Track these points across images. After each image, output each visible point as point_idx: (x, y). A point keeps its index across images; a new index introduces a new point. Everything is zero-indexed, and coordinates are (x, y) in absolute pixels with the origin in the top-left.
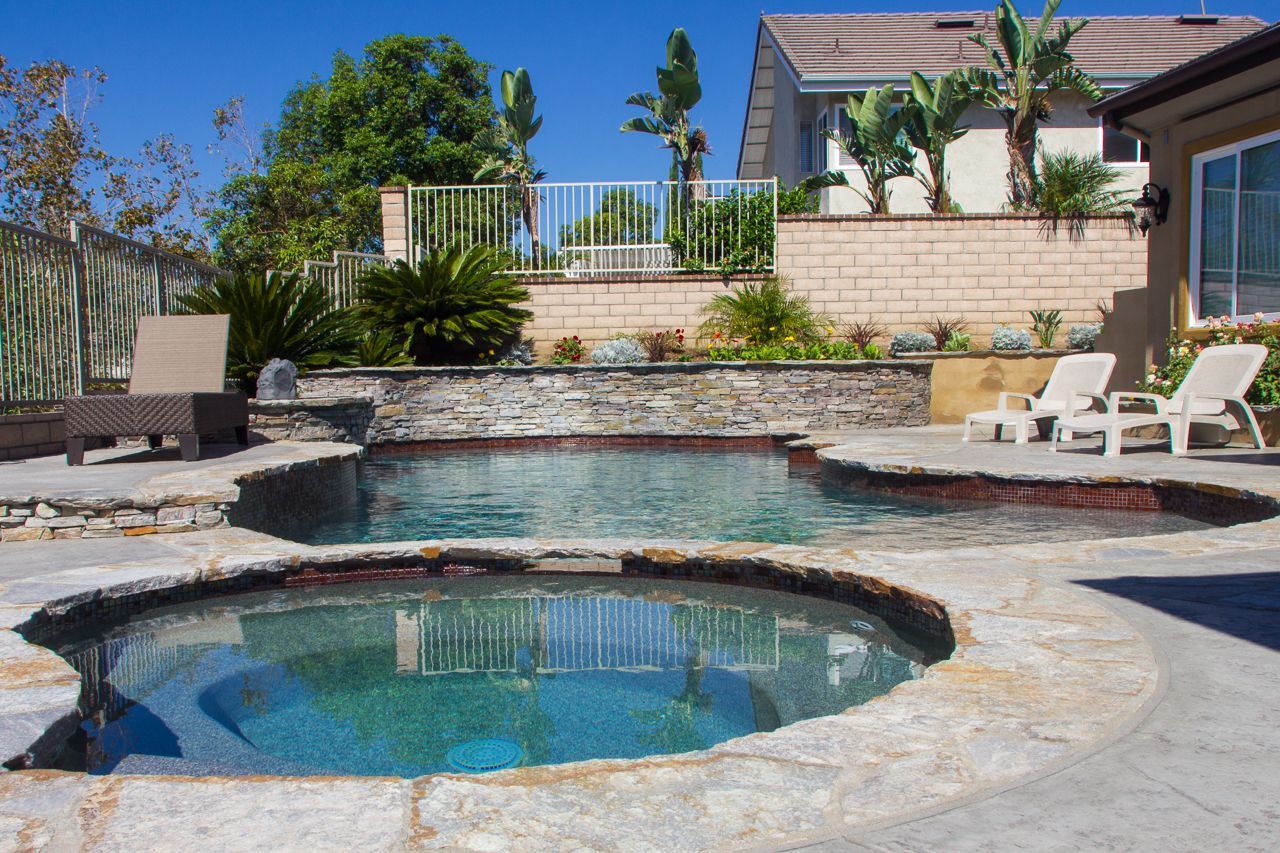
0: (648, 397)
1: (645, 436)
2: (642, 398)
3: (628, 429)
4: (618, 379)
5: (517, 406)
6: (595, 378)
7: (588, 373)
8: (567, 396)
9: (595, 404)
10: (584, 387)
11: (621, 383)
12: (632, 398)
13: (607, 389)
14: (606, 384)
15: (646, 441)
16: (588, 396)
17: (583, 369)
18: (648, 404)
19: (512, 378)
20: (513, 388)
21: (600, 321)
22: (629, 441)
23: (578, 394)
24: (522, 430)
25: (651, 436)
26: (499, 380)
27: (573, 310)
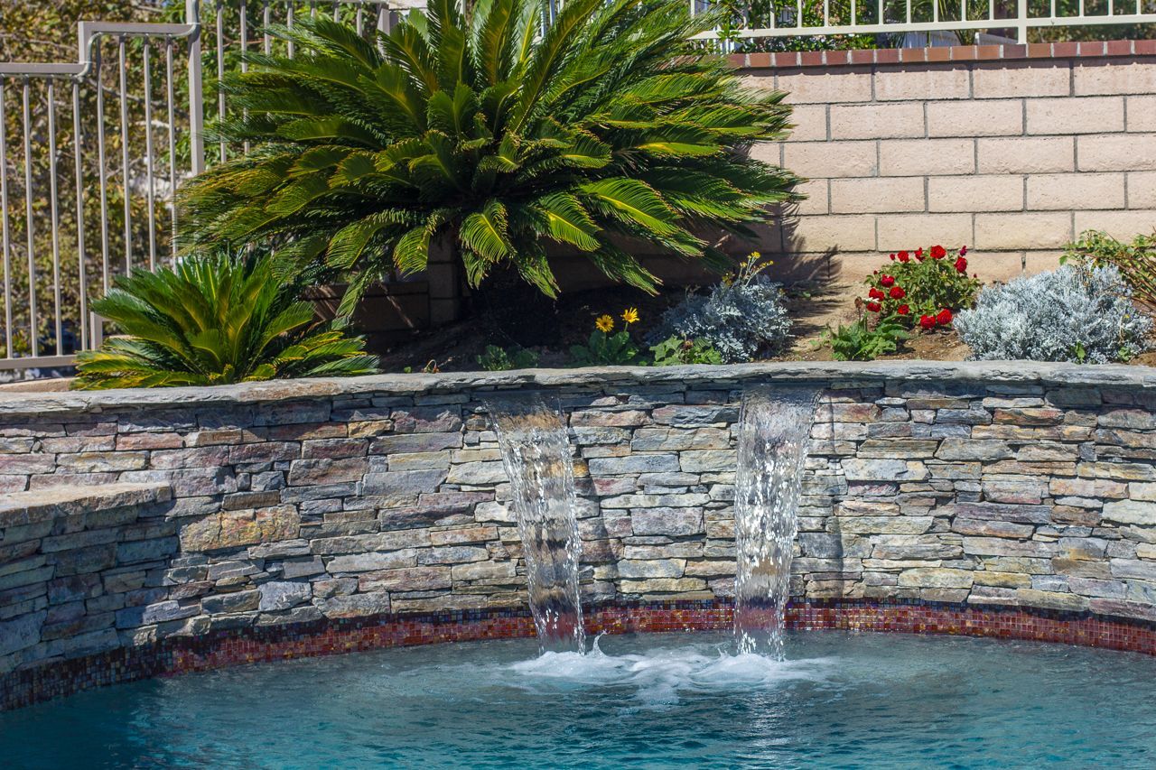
0: (1107, 488)
1: (1101, 618)
2: (1091, 488)
3: (1043, 590)
4: (1016, 419)
5: (687, 500)
6: (943, 413)
7: (922, 396)
8: (855, 468)
9: (942, 500)
10: (904, 441)
11: (1021, 433)
12: (1057, 486)
13: (979, 450)
14: (978, 433)
15: (1106, 632)
16: (918, 471)
17: (902, 385)
18: (1110, 511)
19: (674, 411)
20: (674, 439)
21: (1044, 190)
22: (1053, 627)
23: (884, 466)
24: (706, 578)
25: (1120, 621)
26: (630, 417)
27: (960, 154)
